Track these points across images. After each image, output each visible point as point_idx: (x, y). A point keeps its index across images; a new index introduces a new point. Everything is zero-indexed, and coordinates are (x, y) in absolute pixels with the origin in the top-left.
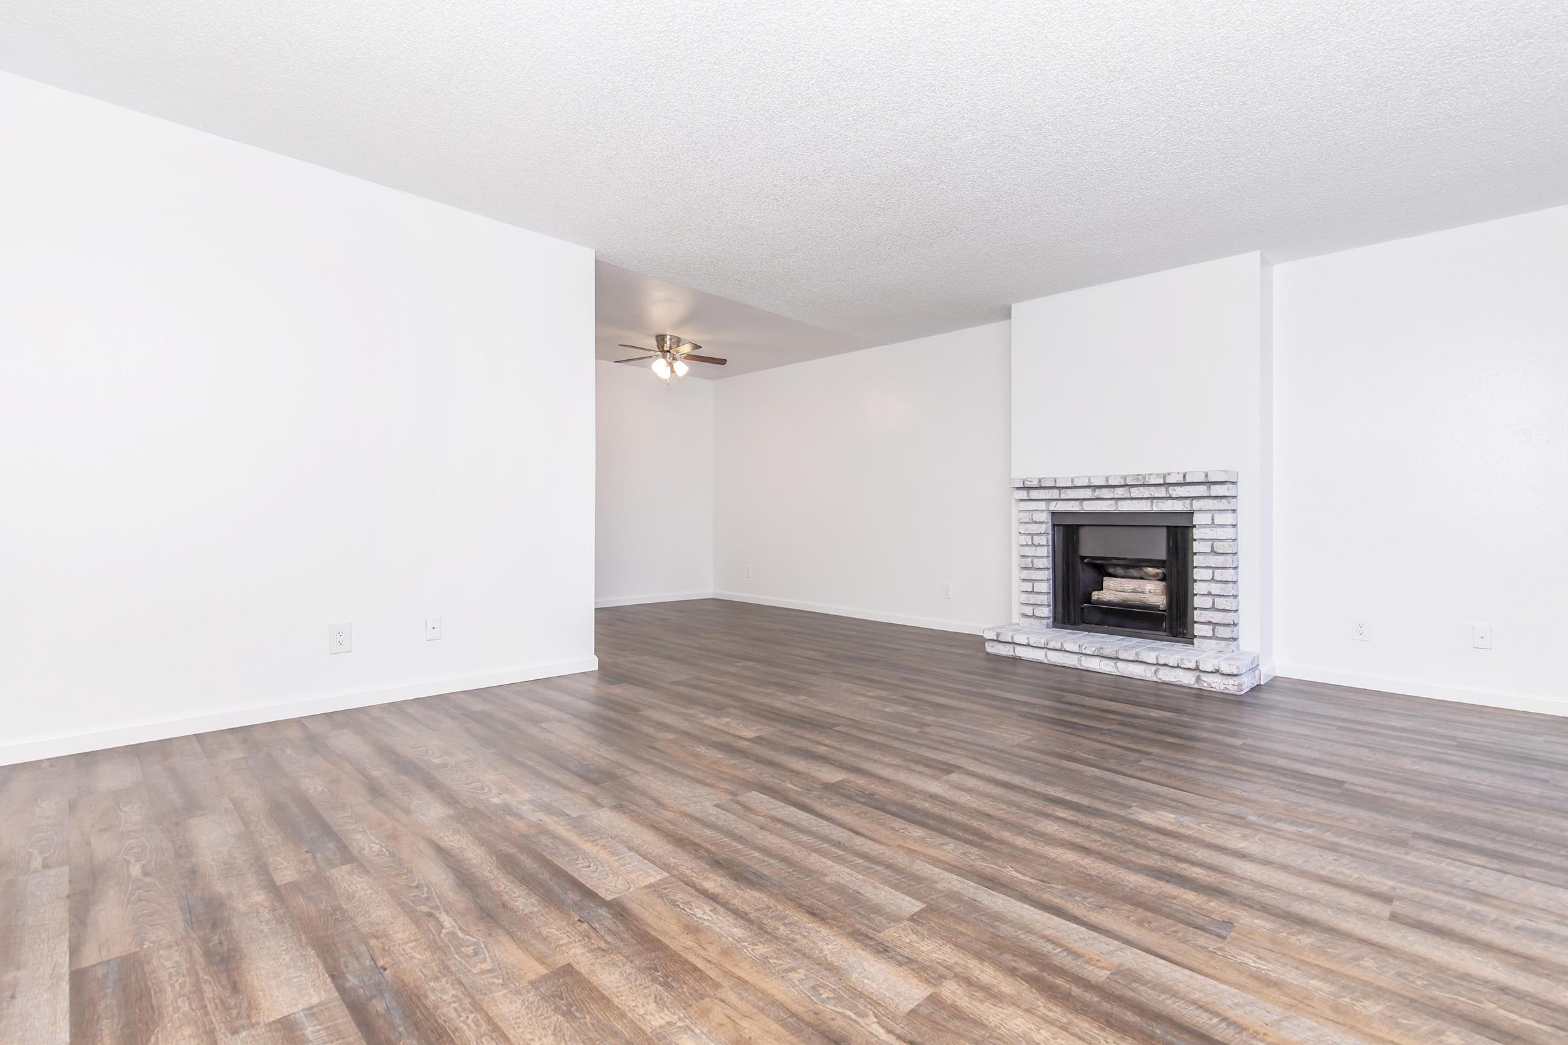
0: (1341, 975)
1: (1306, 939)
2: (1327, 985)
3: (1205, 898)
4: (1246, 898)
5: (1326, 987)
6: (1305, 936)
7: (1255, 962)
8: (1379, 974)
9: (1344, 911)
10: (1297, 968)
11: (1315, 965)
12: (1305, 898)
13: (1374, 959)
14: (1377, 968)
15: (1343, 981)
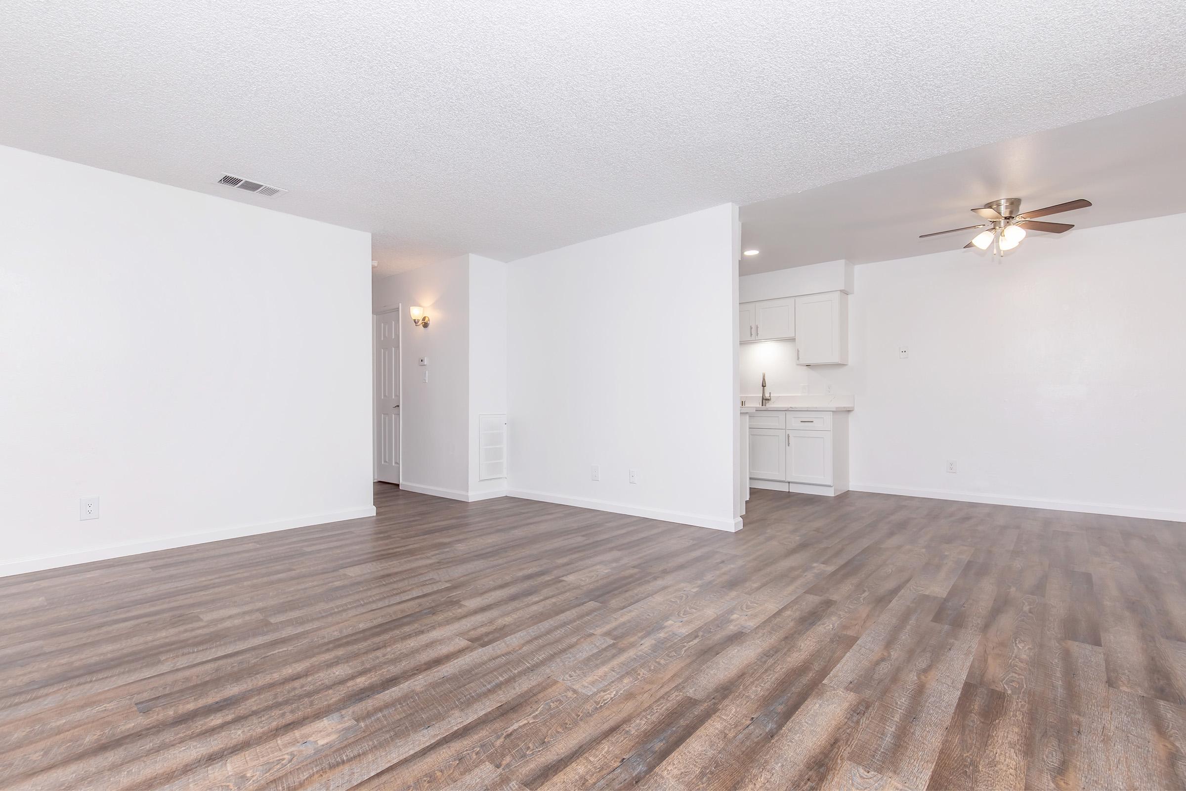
0: (49, 737)
1: (90, 739)
2: (53, 726)
3: (180, 712)
4: (159, 732)
5: (53, 725)
6: (93, 741)
7: (105, 707)
8: (25, 755)
9: (83, 779)
10: (79, 721)
11: (70, 730)
12: (122, 765)
13: (35, 761)
14: (28, 758)
15: (45, 735)
